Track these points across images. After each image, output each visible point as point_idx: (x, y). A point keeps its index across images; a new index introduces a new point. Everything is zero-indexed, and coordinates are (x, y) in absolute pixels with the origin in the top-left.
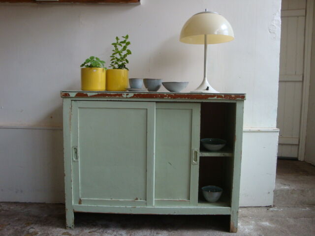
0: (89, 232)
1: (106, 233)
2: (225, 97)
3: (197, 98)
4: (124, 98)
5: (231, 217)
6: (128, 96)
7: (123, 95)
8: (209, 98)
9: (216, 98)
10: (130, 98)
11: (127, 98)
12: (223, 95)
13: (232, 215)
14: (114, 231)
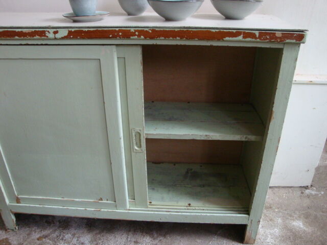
0: (38, 239)
1: (62, 239)
2: (260, 37)
3: (200, 39)
4: (50, 39)
5: (248, 228)
6: (58, 36)
7: (47, 34)
8: (227, 38)
9: (240, 38)
10: (63, 38)
11: (55, 39)
12: (257, 33)
13: (249, 225)
14: (74, 235)
